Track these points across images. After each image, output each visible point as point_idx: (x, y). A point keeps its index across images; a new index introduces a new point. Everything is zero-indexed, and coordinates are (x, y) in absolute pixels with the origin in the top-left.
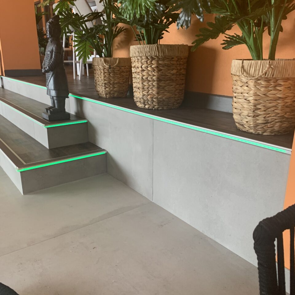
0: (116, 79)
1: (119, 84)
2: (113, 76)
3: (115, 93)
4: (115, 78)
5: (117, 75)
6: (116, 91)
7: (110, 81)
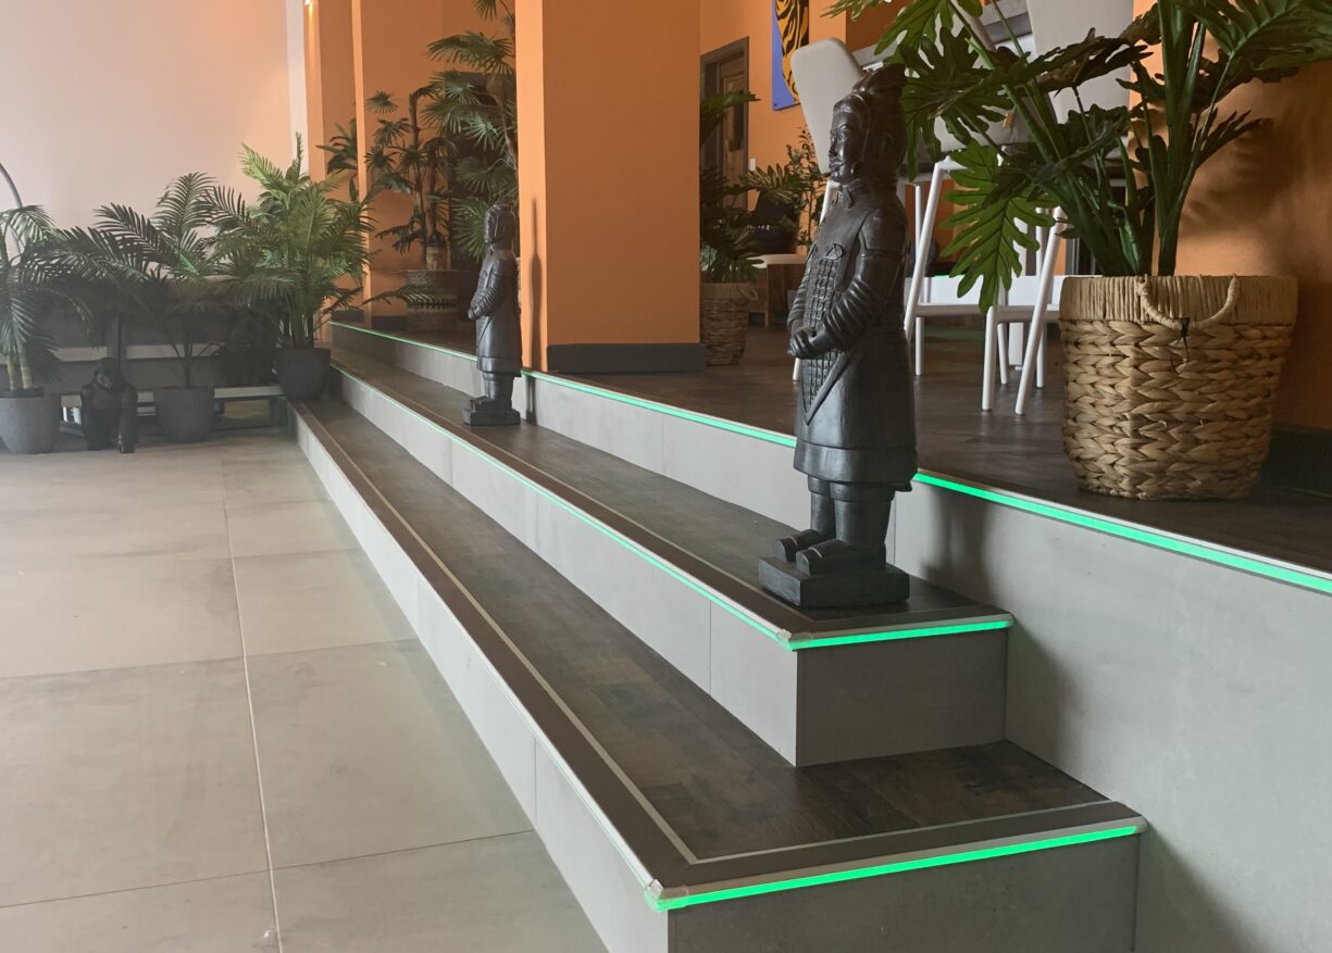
0: (1211, 397)
1: (1225, 424)
2: (1194, 375)
3: (1192, 474)
4: (1203, 389)
5: (1215, 371)
6: (1197, 463)
7: (1172, 407)
